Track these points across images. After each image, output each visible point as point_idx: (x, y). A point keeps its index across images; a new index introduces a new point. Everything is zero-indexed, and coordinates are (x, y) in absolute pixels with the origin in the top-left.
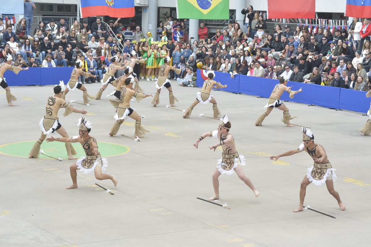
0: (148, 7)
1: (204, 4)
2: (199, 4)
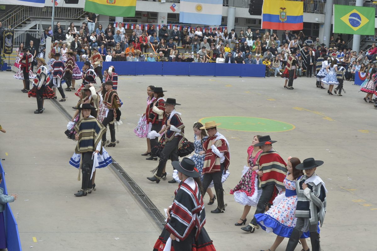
0: (324, 24)
1: (355, 23)
2: (351, 23)
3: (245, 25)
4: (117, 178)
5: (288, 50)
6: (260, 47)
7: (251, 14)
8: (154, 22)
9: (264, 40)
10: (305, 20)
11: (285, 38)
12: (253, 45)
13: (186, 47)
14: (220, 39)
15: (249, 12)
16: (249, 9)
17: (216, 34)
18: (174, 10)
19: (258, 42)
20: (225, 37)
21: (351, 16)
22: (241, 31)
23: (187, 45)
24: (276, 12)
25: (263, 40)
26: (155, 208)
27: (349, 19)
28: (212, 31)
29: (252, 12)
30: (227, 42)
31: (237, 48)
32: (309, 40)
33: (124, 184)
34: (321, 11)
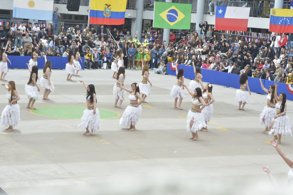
0: (136, 19)
1: (171, 19)
2: (168, 19)
3: (62, 20)
7: (69, 10)
15: (67, 8)
16: (67, 5)
21: (169, 12)
27: (167, 15)
29: (69, 8)
34: (133, 7)
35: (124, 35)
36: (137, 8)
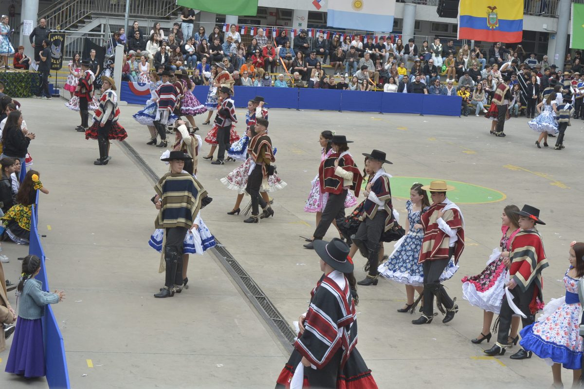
0: (556, 33)
3: (430, 32)
4: (223, 271)
5: (499, 74)
6: (454, 68)
7: (441, 16)
8: (286, 24)
9: (461, 57)
10: (526, 27)
11: (494, 55)
12: (443, 66)
13: (337, 66)
14: (391, 55)
15: (438, 12)
16: (437, 7)
17: (384, 47)
18: (318, 6)
19: (450, 60)
20: (398, 51)
22: (424, 42)
23: (338, 62)
24: (480, 12)
25: (459, 57)
26: (281, 319)
28: (379, 41)
29: (442, 12)
30: (402, 60)
31: (418, 68)
32: (532, 59)
33: (232, 279)
34: (551, 13)
35: (536, 60)
36: (558, 14)
